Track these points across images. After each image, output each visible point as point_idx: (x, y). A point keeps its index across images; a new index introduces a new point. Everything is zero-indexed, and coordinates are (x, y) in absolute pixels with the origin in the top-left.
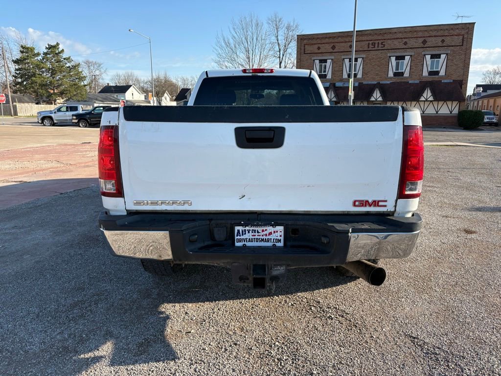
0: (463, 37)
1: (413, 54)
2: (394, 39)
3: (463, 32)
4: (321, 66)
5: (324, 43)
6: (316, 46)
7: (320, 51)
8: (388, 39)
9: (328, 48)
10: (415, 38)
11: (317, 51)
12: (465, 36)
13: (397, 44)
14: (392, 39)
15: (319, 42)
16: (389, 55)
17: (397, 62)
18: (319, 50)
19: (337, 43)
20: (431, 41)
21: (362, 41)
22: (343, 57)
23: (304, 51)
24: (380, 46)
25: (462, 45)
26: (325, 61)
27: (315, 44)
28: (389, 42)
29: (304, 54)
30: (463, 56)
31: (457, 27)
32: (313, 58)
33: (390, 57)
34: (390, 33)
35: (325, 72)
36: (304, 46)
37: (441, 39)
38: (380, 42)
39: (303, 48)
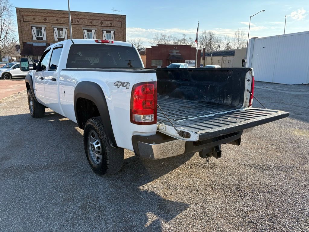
0: (121, 23)
2: (84, 19)
3: (121, 20)
4: (37, 32)
5: (37, 16)
6: (32, 17)
7: (35, 21)
8: (80, 19)
9: (41, 19)
10: (96, 20)
11: (33, 21)
12: (122, 22)
13: (86, 22)
14: (83, 19)
15: (34, 14)
16: (82, 28)
17: (88, 33)
18: (34, 20)
19: (48, 16)
20: (105, 23)
21: (64, 17)
22: (53, 27)
23: (23, 20)
24: (76, 22)
25: (121, 27)
26: (40, 28)
27: (30, 15)
28: (82, 20)
29: (24, 22)
30: (122, 33)
31: (117, 16)
32: (31, 26)
33: (83, 30)
34: (82, 15)
35: (41, 35)
36: (23, 16)
37: (109, 22)
38: (76, 20)
39: (22, 17)
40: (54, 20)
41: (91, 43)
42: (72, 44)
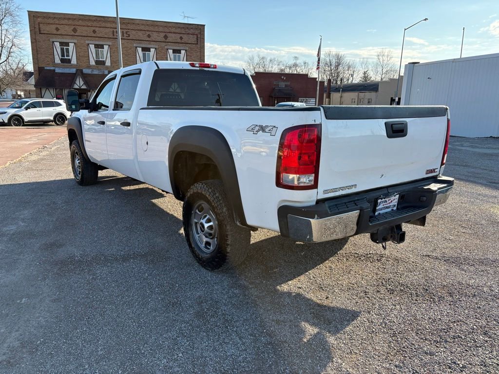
0: (197, 37)
1: (157, 47)
2: (138, 30)
3: (197, 32)
4: (62, 50)
5: (62, 24)
6: (54, 27)
7: (58, 33)
8: (132, 30)
9: (68, 30)
10: (157, 32)
11: (55, 32)
12: (199, 36)
13: (141, 35)
14: (136, 30)
15: (57, 22)
16: (135, 45)
17: (143, 53)
18: (57, 31)
19: (79, 26)
20: (172, 37)
21: (106, 28)
22: (87, 42)
23: (40, 31)
24: (125, 35)
25: (197, 44)
26: (67, 44)
27: (52, 24)
28: (134, 32)
29: (40, 33)
30: (199, 53)
31: (191, 26)
32: (52, 40)
33: (136, 47)
34: (134, 24)
35: (68, 56)
36: (39, 25)
37: (179, 36)
38: (125, 31)
39: (37, 26)
40: (88, 31)
41: (184, 68)
42: (157, 68)
